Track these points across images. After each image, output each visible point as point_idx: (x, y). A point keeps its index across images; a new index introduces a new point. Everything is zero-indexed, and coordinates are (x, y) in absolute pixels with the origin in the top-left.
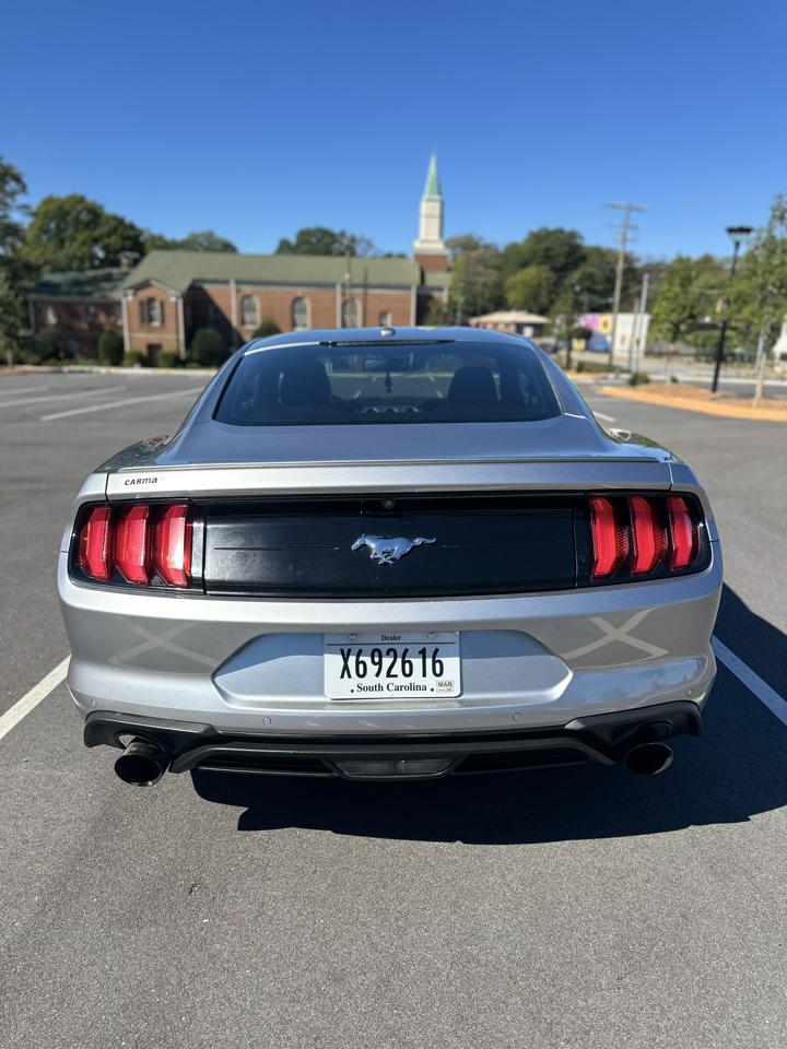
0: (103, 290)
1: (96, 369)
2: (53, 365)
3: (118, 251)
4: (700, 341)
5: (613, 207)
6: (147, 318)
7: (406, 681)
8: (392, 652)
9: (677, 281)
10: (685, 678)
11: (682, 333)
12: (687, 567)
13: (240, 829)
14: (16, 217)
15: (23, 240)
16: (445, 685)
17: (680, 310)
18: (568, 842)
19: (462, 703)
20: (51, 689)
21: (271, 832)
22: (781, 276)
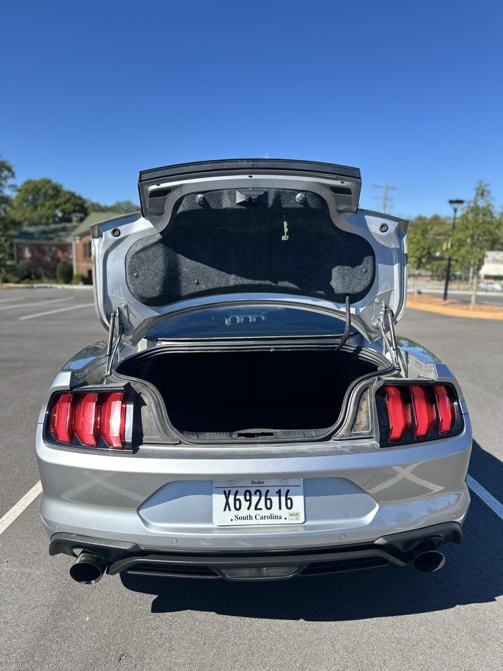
0: (61, 236)
1: (54, 285)
2: (28, 283)
3: (70, 213)
4: (434, 268)
5: (377, 187)
6: (88, 254)
7: (268, 513)
8: (258, 492)
9: (419, 232)
10: (449, 503)
11: (423, 264)
12: (450, 432)
13: (152, 611)
14: (8, 192)
15: (12, 206)
16: (294, 515)
17: (422, 250)
18: (375, 618)
19: (306, 527)
20: (24, 508)
21: (174, 613)
22: (483, 230)
